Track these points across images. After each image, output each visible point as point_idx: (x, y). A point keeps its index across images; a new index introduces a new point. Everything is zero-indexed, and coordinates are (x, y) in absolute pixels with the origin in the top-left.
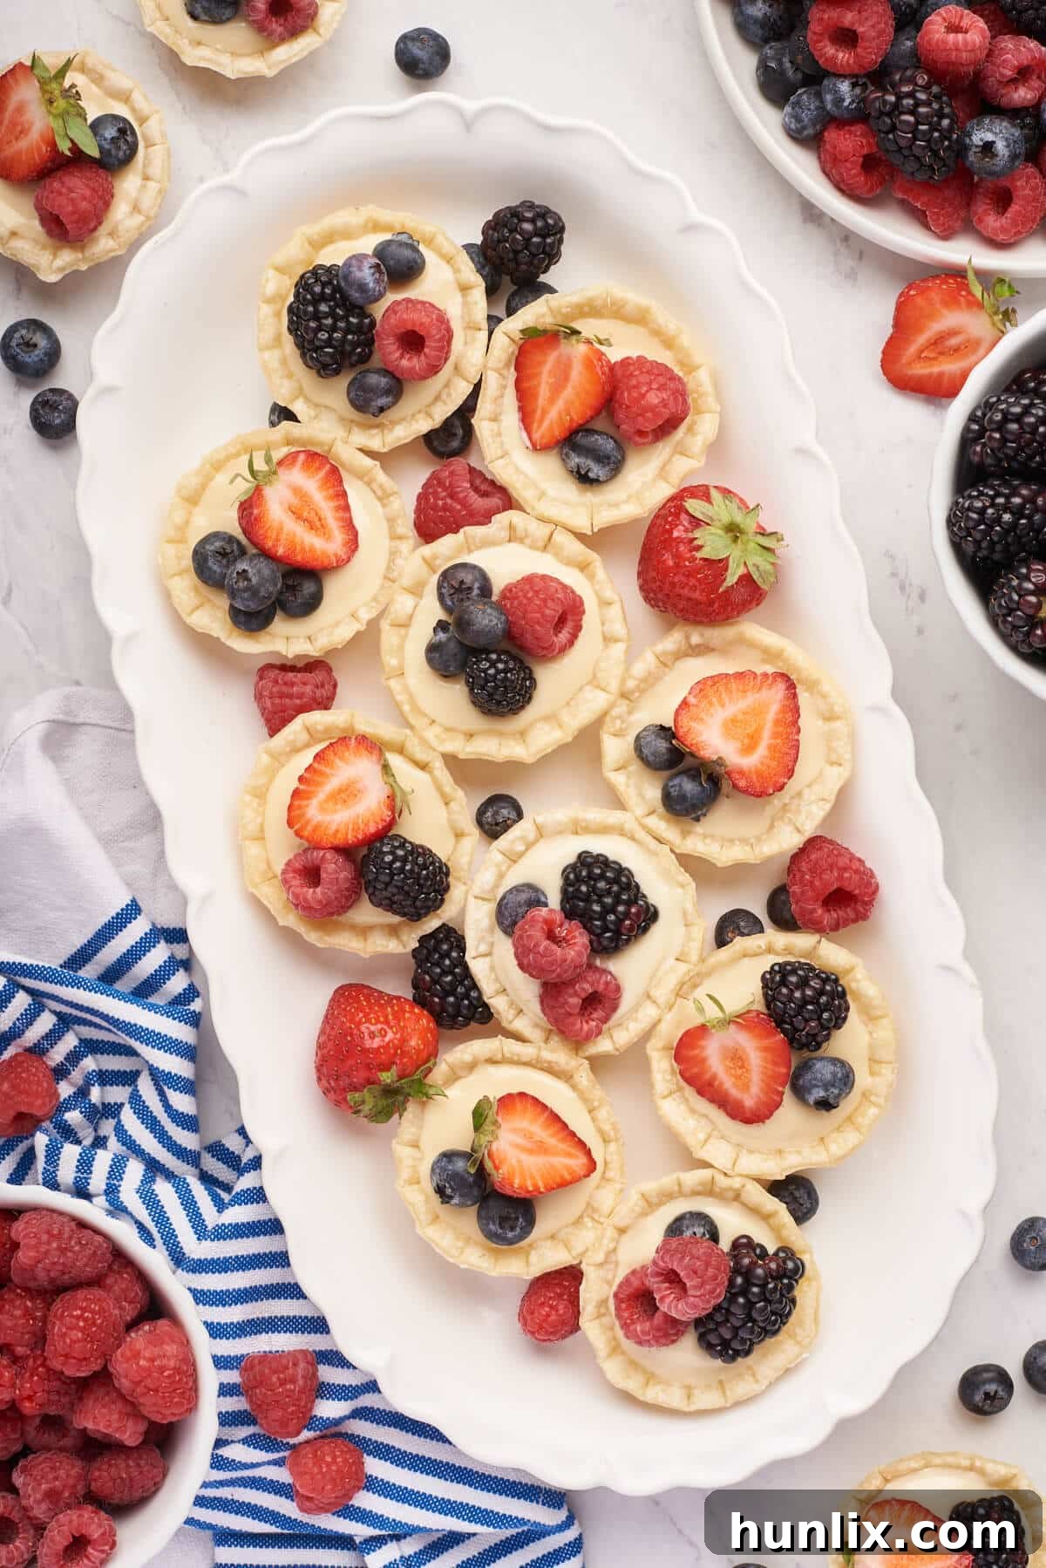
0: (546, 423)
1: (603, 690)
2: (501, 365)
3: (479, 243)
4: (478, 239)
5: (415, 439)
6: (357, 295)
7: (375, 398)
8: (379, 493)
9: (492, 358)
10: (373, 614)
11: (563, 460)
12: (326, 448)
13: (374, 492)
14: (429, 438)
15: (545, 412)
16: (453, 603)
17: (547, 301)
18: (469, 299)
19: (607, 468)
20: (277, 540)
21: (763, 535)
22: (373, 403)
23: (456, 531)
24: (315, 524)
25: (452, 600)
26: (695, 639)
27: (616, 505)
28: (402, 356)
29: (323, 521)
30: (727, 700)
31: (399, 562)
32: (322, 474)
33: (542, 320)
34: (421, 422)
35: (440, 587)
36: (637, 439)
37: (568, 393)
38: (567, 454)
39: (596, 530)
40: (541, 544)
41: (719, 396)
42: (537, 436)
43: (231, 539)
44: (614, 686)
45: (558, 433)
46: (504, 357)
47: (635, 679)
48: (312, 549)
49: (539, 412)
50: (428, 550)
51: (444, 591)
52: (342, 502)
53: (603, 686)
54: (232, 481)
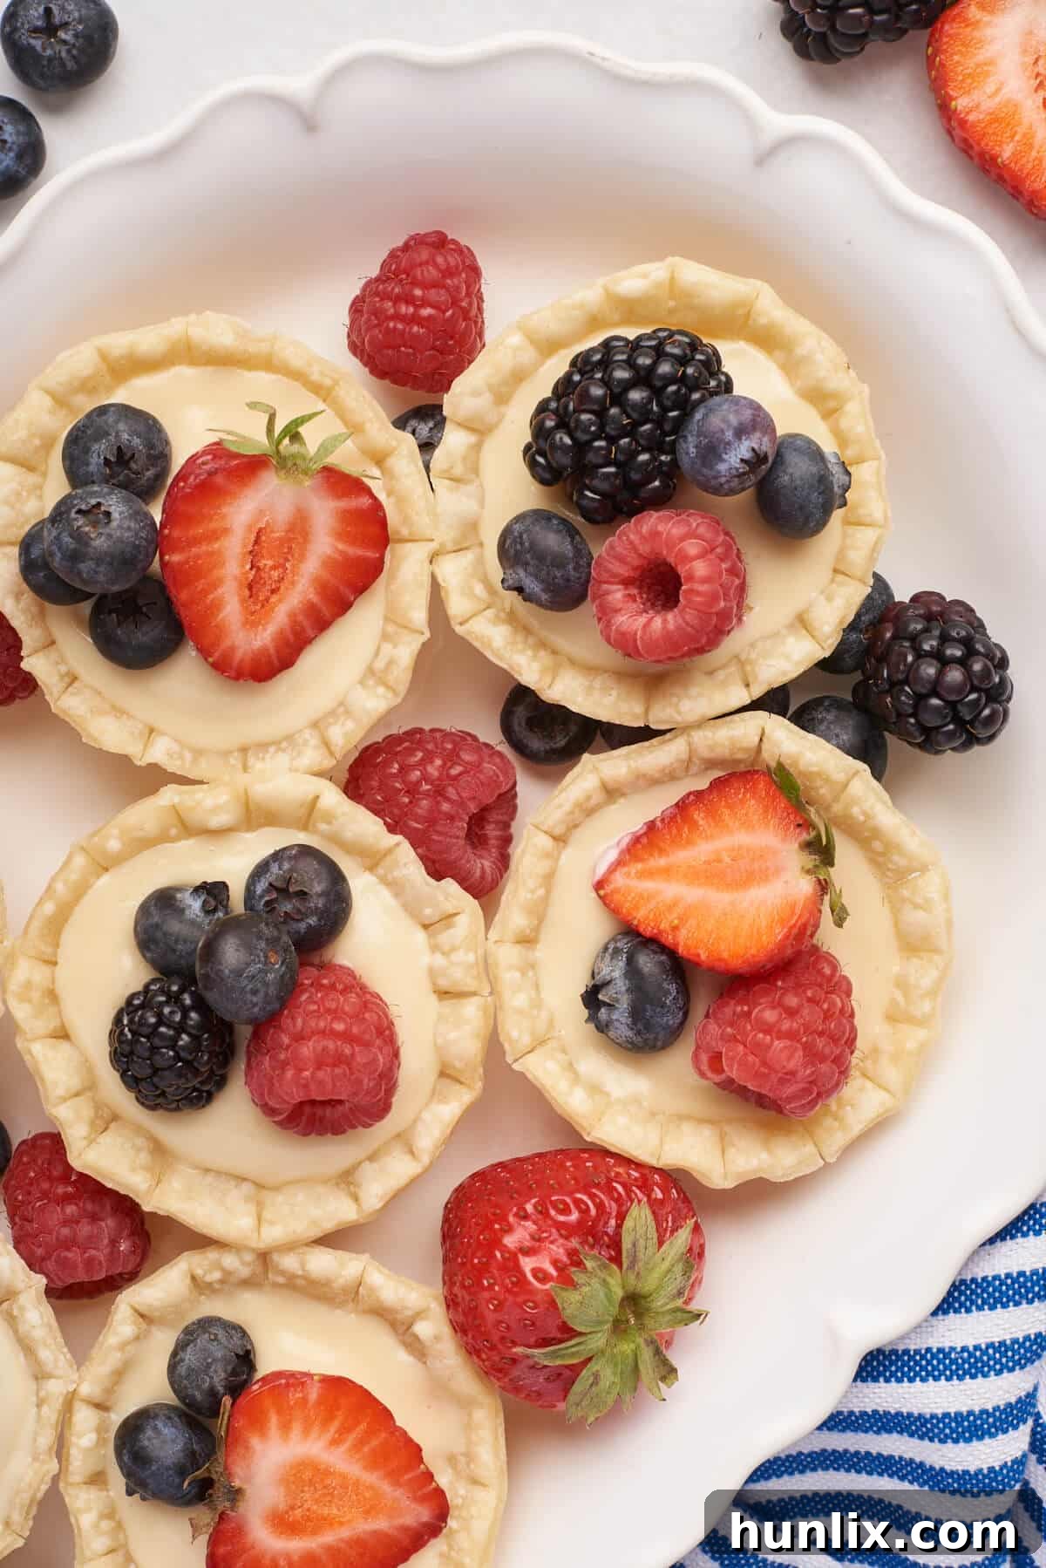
0: (648, 885)
1: (259, 1219)
2: (706, 754)
3: (896, 600)
4: (902, 594)
5: (505, 671)
6: (692, 450)
7: (530, 569)
8: (380, 664)
9: (709, 734)
10: (172, 766)
11: (606, 949)
12: (405, 532)
13: (377, 653)
14: (521, 695)
15: (667, 873)
16: (261, 897)
17: (856, 773)
18: (791, 640)
19: (630, 1033)
20: (196, 541)
21: (658, 1352)
22: (522, 574)
23: (392, 829)
24: (256, 590)
25: (266, 891)
26: (423, 1329)
27: (576, 1078)
28: (626, 582)
29: (274, 599)
30: (348, 1444)
31: (283, 760)
32: (355, 551)
33: (819, 783)
34: (536, 666)
35: (277, 856)
36: (704, 1058)
37: (719, 899)
38: (617, 951)
39: (516, 1067)
40: (443, 983)
41: (853, 1148)
42: (619, 880)
43: (160, 456)
44: (273, 1234)
45: (642, 917)
46: (723, 752)
47: (303, 1265)
48: (217, 606)
49: (662, 862)
50: (332, 797)
51: (275, 868)
52: (326, 612)
53: (267, 1215)
54: (253, 405)
